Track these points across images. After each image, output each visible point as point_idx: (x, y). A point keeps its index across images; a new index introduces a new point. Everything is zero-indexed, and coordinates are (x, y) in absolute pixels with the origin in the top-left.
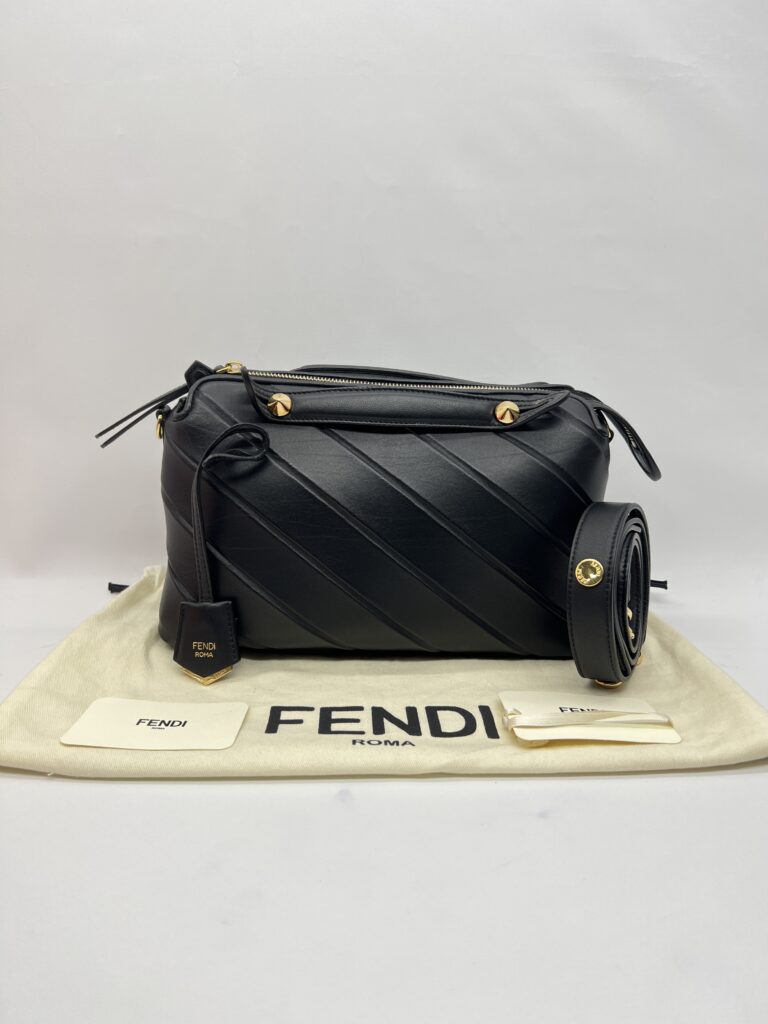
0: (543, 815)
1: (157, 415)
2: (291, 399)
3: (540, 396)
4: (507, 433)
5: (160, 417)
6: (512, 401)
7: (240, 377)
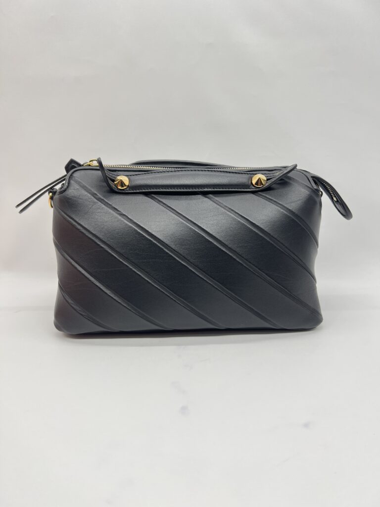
0: (306, 425)
1: (49, 193)
2: (129, 179)
3: (277, 171)
4: (259, 193)
5: (51, 194)
6: (262, 174)
7: (98, 168)
